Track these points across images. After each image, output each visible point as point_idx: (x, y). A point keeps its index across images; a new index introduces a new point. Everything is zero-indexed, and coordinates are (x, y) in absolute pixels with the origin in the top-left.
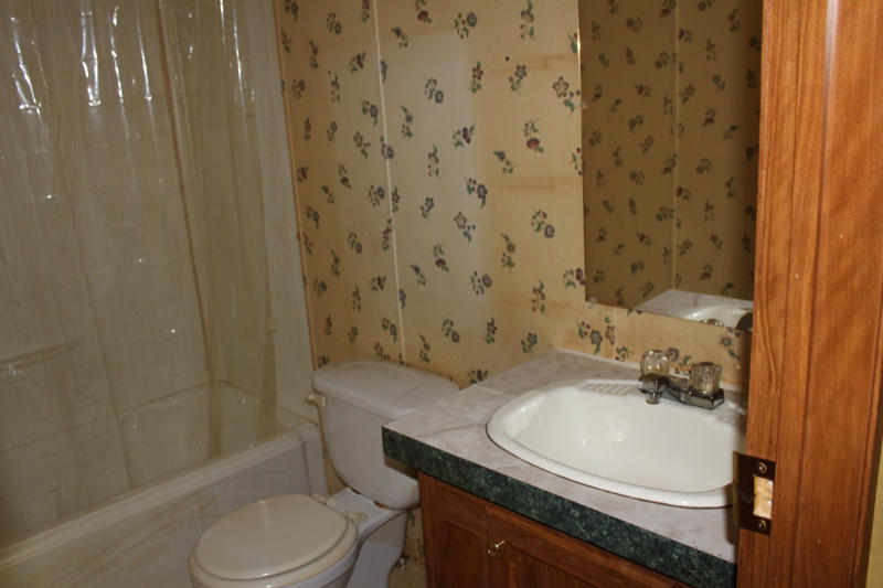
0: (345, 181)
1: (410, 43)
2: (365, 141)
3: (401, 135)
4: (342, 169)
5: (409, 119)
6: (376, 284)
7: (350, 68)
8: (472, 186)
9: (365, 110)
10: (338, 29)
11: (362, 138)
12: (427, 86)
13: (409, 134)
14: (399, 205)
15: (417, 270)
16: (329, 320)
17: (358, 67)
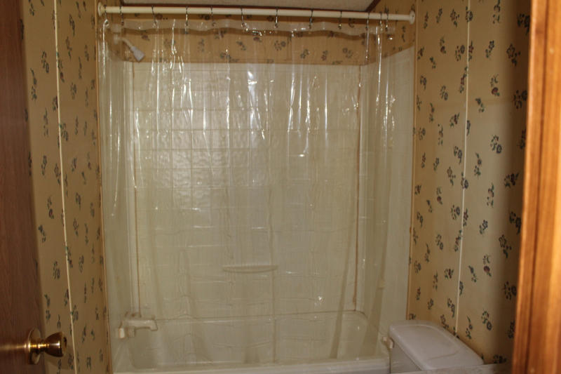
0: (439, 198)
1: (485, 109)
2: (453, 174)
3: (474, 173)
4: (439, 191)
5: (479, 162)
6: (447, 273)
7: (450, 123)
8: (513, 217)
9: (455, 153)
10: (446, 96)
11: (451, 172)
12: (492, 141)
13: (479, 173)
14: (467, 222)
15: (472, 270)
16: (419, 290)
17: (454, 123)
